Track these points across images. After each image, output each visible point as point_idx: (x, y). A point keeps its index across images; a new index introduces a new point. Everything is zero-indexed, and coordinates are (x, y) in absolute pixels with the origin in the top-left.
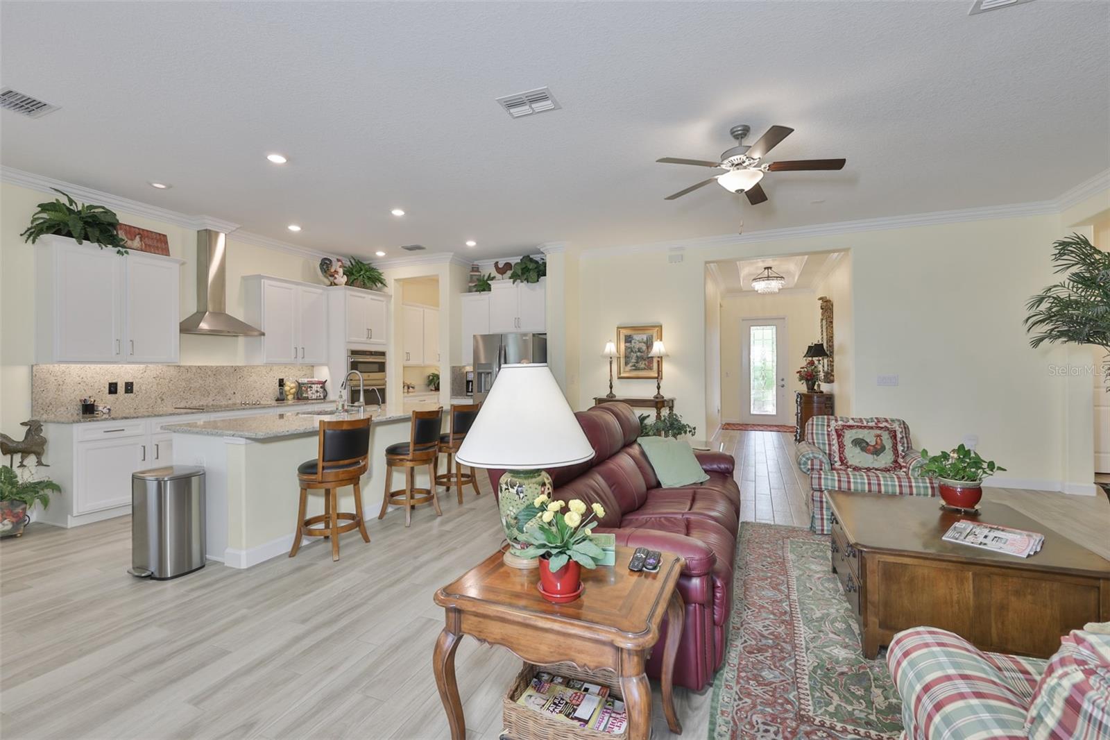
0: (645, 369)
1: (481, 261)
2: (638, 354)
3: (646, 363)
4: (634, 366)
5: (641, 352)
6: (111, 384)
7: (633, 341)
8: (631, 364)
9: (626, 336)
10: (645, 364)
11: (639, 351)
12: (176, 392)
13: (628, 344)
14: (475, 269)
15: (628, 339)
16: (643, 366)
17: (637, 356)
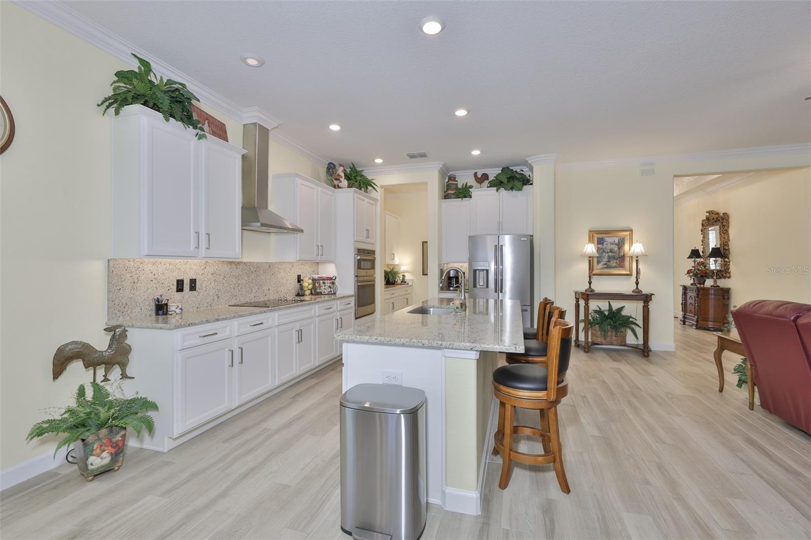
0: (616, 267)
1: (459, 172)
2: (610, 254)
3: (618, 261)
4: (606, 264)
5: (613, 253)
6: (178, 281)
7: (605, 243)
8: (602, 263)
9: (598, 238)
10: (617, 263)
11: (611, 252)
12: (228, 289)
13: (600, 246)
14: (452, 178)
15: (600, 241)
16: (614, 264)
17: (609, 256)
